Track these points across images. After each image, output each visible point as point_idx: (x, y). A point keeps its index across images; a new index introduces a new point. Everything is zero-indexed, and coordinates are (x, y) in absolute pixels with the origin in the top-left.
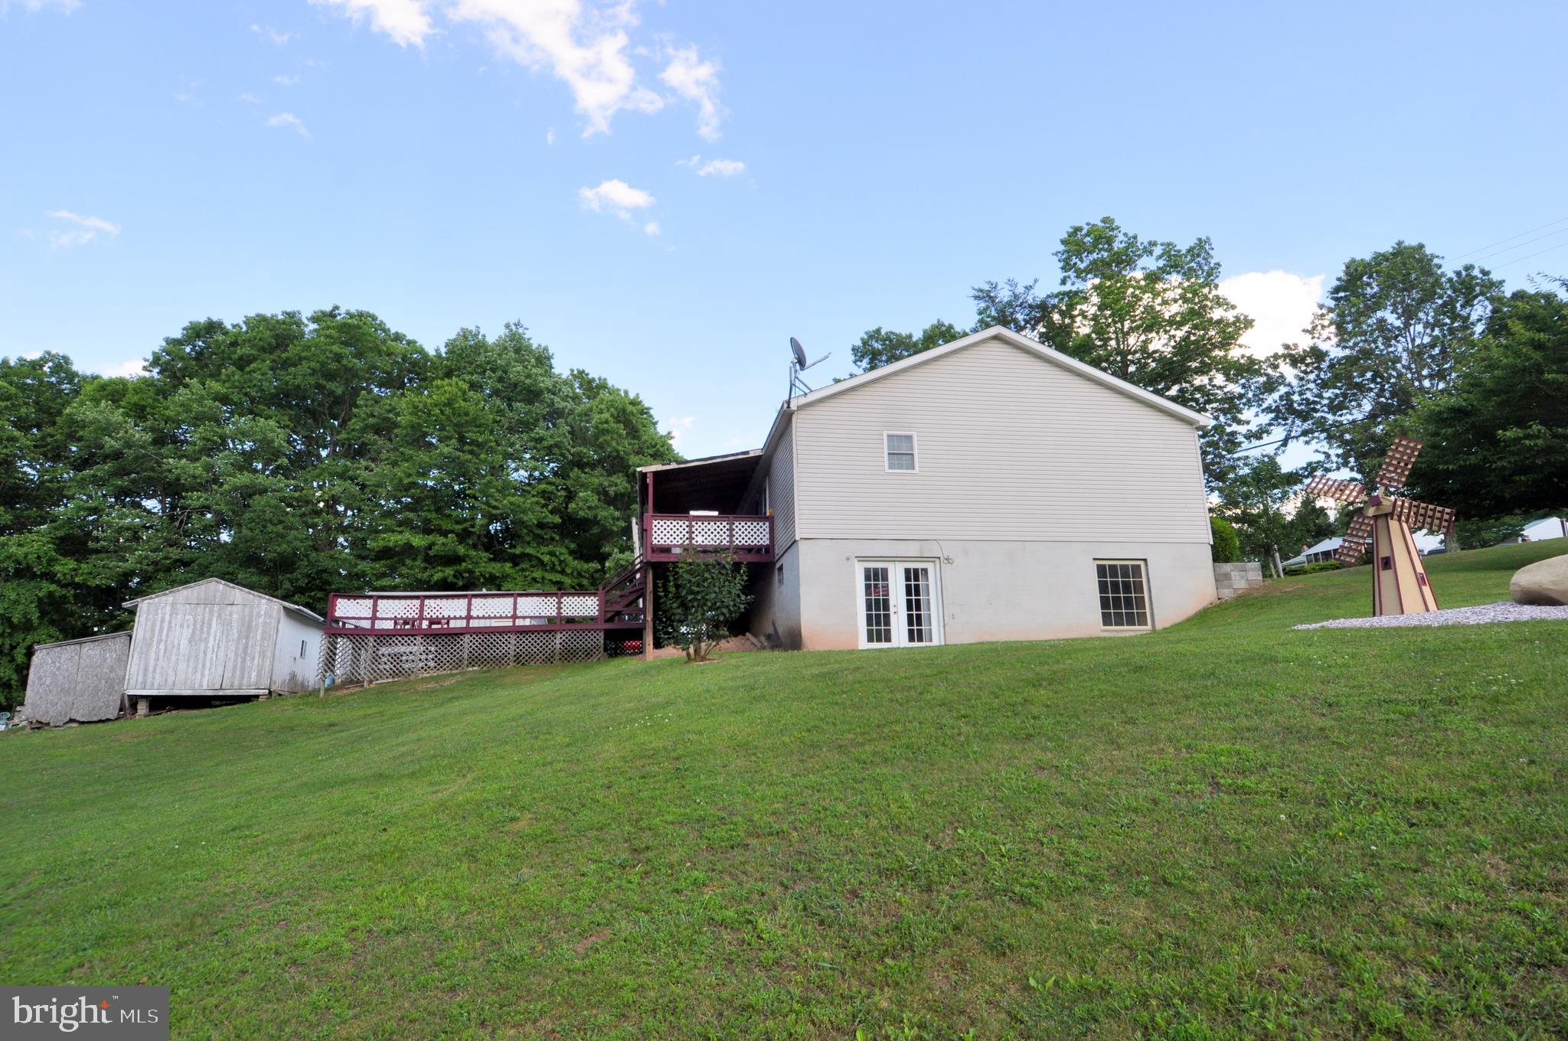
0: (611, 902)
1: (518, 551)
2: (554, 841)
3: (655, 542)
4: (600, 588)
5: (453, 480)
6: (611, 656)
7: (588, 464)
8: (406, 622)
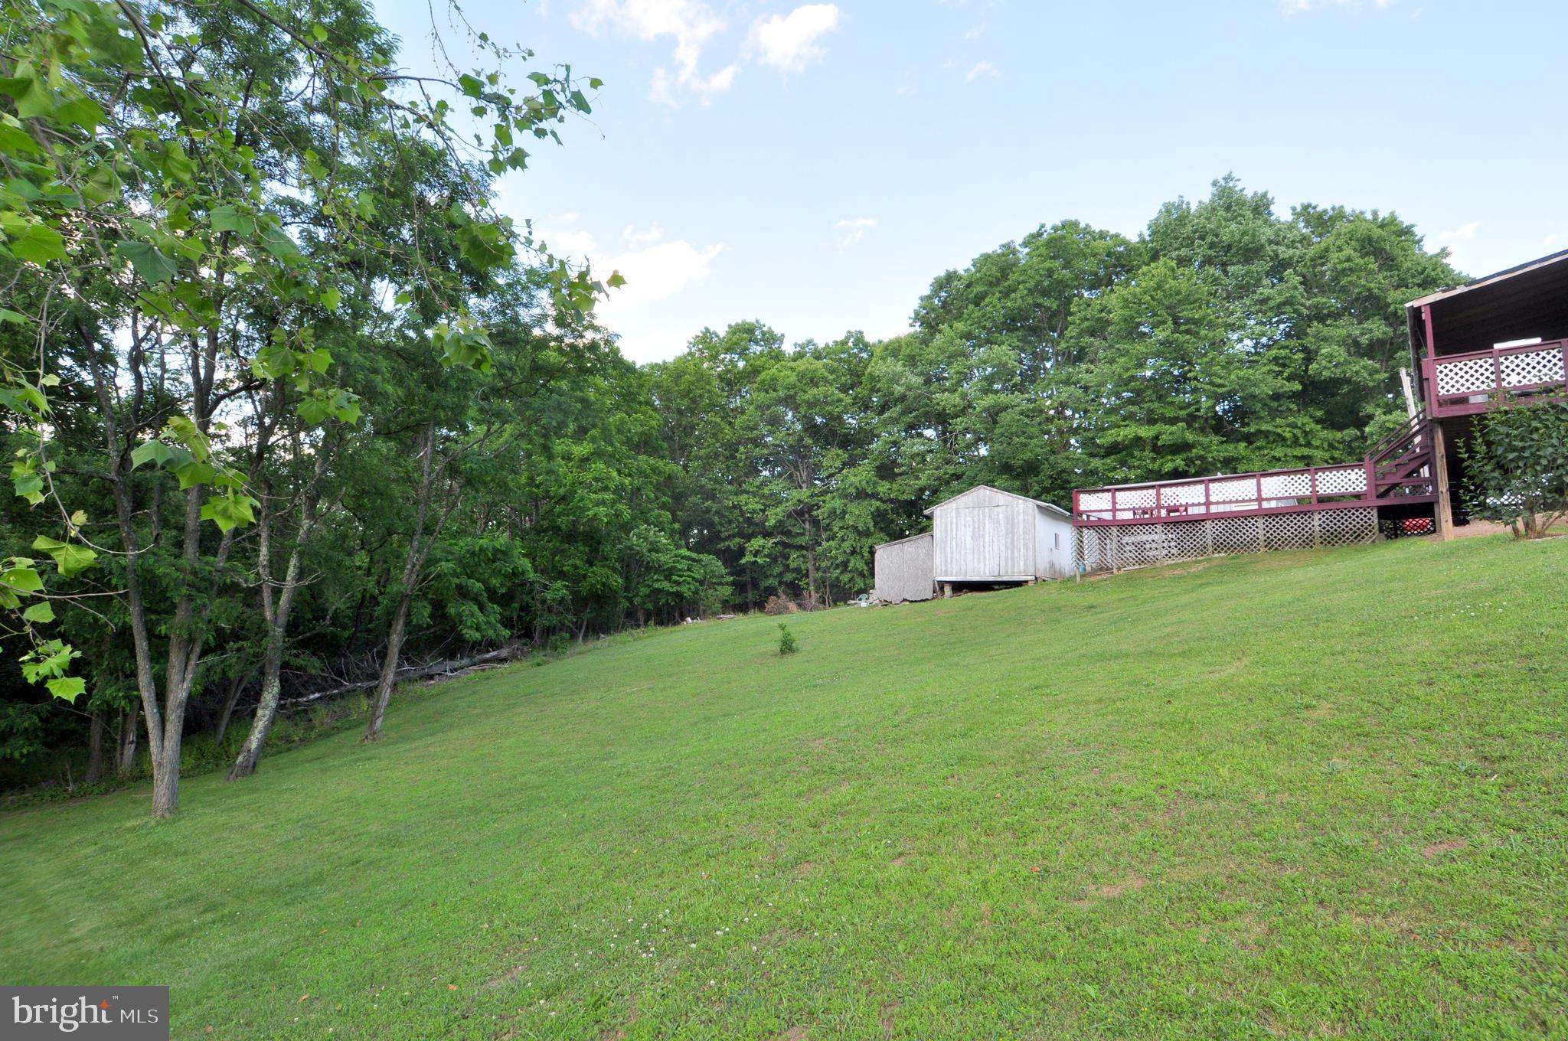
0: (1462, 811)
1: (1253, 429)
2: (1367, 735)
3: (1443, 392)
4: (1367, 458)
5: (1171, 366)
6: (1388, 537)
7: (1329, 315)
8: (1144, 512)
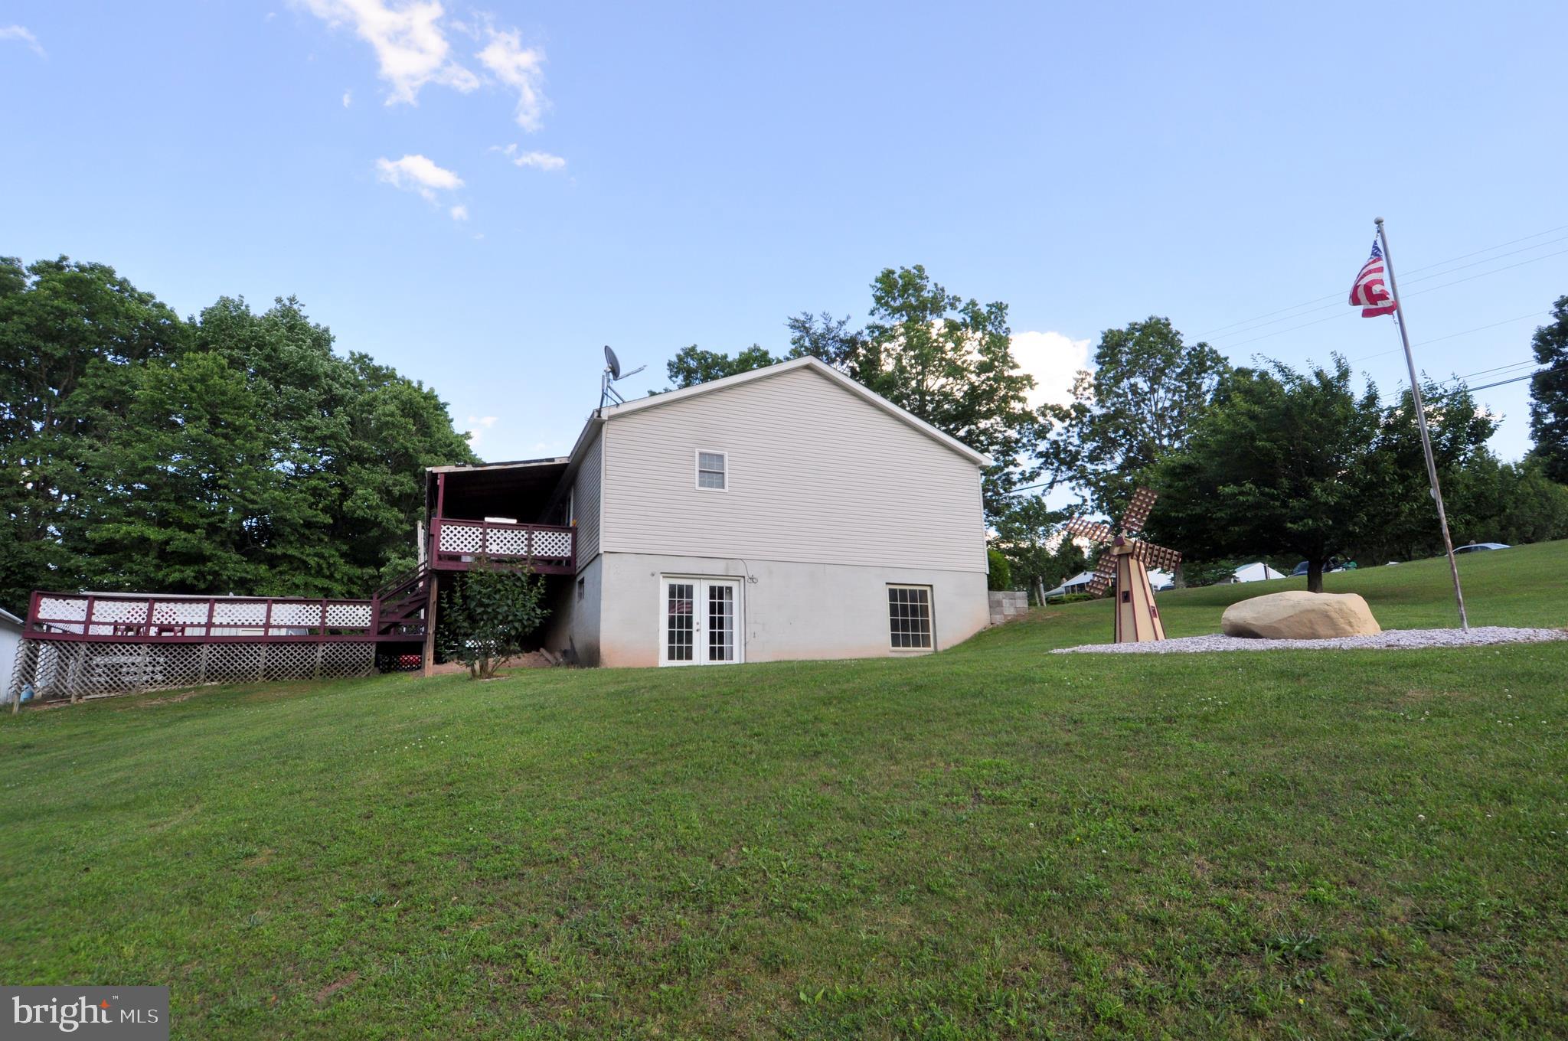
0: (361, 944)
1: (279, 551)
2: (297, 879)
3: (443, 548)
4: (375, 596)
5: (200, 467)
6: (383, 671)
7: (368, 460)
8: (129, 628)
